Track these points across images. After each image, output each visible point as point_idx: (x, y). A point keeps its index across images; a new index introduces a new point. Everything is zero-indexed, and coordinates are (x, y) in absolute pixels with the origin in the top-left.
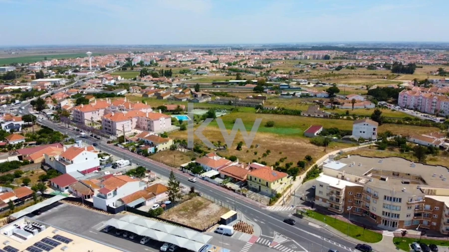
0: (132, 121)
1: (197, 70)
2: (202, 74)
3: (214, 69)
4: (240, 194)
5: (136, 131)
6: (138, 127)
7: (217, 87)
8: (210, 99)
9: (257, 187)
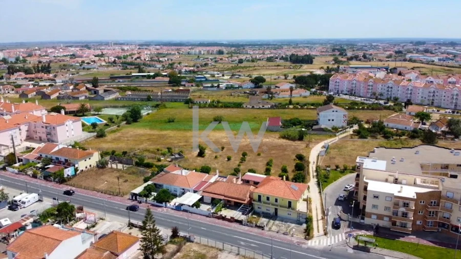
0: (20, 130)
1: (81, 65)
2: (90, 69)
3: (103, 63)
4: (252, 227)
5: (28, 144)
6: (29, 138)
7: (119, 82)
8: (117, 95)
9: (272, 211)
